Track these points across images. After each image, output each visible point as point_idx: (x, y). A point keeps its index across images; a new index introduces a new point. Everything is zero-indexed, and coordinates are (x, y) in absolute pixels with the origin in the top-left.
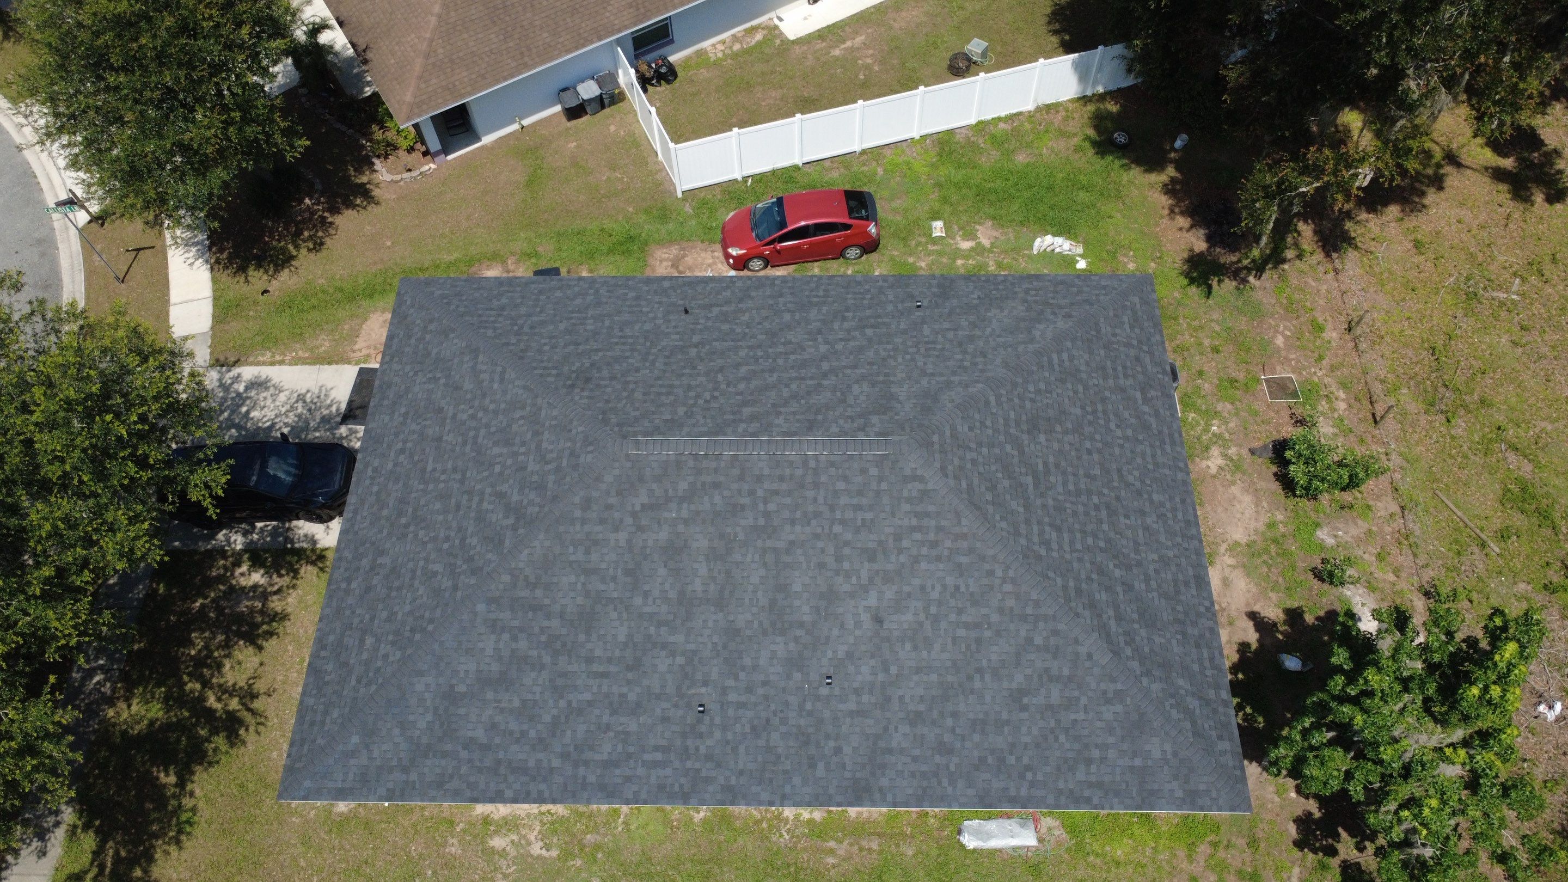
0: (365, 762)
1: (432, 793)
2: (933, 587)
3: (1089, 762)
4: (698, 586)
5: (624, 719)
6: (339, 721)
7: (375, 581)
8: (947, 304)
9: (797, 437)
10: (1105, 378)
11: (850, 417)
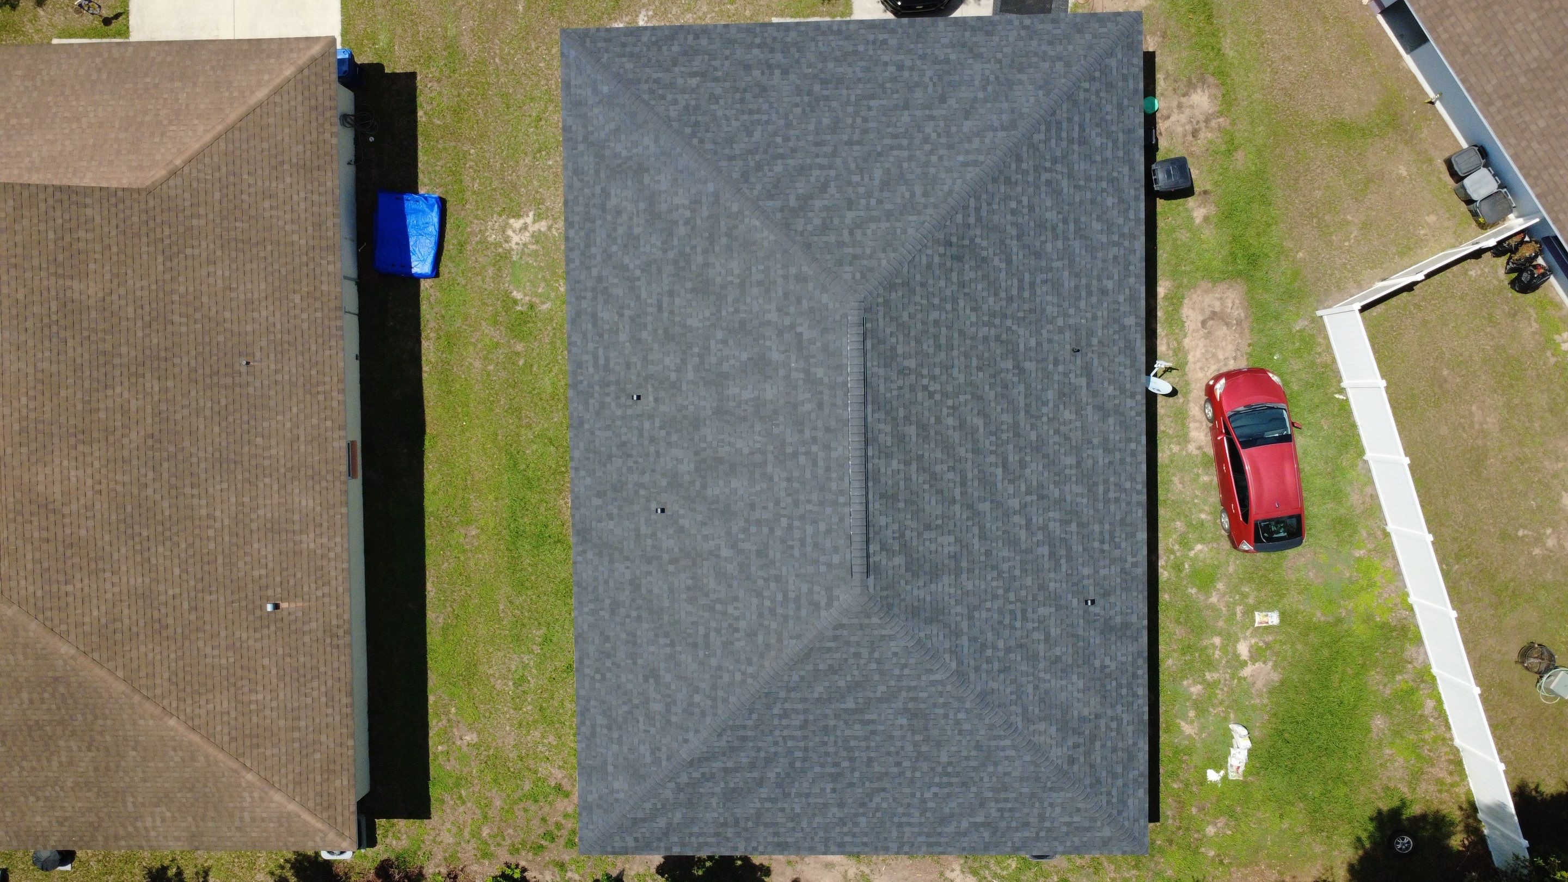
0: (590, 103)
1: (570, 165)
2: (736, 608)
3: (610, 728)
4: (733, 391)
5: (627, 327)
6: (622, 71)
7: (756, 73)
8: (1092, 633)
9: (870, 484)
10: (993, 789)
11: (902, 535)
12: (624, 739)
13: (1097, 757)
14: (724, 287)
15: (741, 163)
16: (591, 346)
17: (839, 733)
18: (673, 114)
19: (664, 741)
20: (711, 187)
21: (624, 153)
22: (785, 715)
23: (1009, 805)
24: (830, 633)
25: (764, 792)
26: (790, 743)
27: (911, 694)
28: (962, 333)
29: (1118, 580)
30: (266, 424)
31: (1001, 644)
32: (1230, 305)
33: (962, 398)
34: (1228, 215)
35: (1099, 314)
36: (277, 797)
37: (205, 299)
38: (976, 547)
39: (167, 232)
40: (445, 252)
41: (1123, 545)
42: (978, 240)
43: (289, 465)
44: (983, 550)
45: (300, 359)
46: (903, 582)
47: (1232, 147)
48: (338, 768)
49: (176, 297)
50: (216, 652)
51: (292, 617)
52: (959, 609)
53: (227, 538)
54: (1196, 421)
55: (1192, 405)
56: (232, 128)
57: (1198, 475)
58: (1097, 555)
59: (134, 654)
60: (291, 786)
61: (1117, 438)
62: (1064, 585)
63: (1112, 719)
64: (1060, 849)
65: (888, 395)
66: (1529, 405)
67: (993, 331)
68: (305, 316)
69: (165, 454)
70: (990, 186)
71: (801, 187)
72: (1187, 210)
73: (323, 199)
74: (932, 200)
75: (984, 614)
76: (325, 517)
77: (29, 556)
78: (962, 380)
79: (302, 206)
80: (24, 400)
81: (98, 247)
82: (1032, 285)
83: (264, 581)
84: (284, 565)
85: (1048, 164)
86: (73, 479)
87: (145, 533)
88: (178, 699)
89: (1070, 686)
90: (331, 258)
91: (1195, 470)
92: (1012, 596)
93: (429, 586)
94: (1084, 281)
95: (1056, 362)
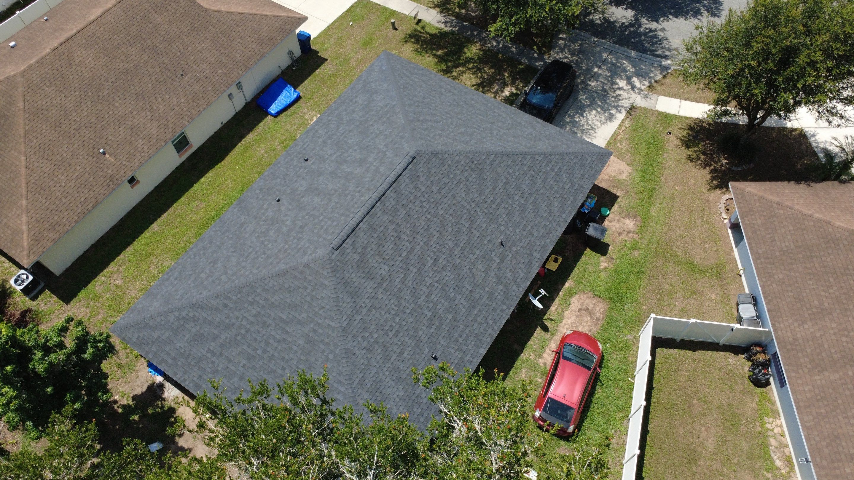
0: (375, 71)
2: (272, 245)
4: (344, 167)
5: (325, 138)
9: (368, 216)
11: (366, 247)
12: (177, 285)
14: (372, 133)
15: (412, 102)
16: (306, 140)
17: (269, 330)
18: (401, 82)
19: (192, 291)
20: (394, 103)
21: (374, 87)
22: (251, 304)
24: (301, 268)
25: (212, 346)
26: (244, 322)
27: (316, 328)
28: (454, 196)
29: (456, 361)
30: (168, 97)
31: (375, 336)
32: (597, 309)
33: (435, 219)
34: (617, 272)
35: (524, 241)
36: (24, 219)
37: (190, 48)
38: (396, 283)
39: (199, 23)
40: (286, 113)
41: (470, 347)
42: (486, 170)
43: (161, 115)
44: (398, 287)
45: (201, 88)
46: (350, 267)
47: (634, 247)
48: (58, 229)
49: (181, 41)
50: (66, 150)
51: (105, 162)
52: (367, 301)
53: (114, 118)
56: (250, 14)
58: (453, 339)
59: (40, 126)
60: (33, 220)
61: (499, 297)
62: (427, 338)
65: (403, 191)
66: (735, 444)
67: (468, 207)
68: (217, 78)
69: (125, 78)
70: (504, 157)
71: (428, 118)
72: (599, 260)
73: (259, 53)
75: (377, 315)
76: (155, 140)
77: (46, 70)
78: (441, 212)
79: (250, 49)
80: (102, 29)
81: (173, 11)
82: (499, 205)
83: (110, 142)
84: (123, 143)
85: (536, 170)
86: (88, 61)
87: (90, 94)
88: (34, 153)
89: (395, 389)
90: (243, 70)
91: (536, 373)
92: (397, 319)
93: (165, 214)
94: (524, 222)
95: (489, 242)
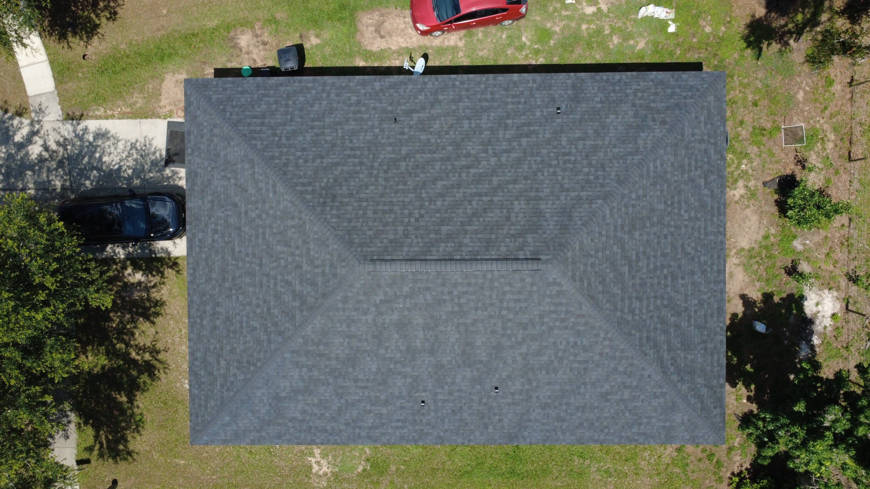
0: (236, 428)
1: (276, 441)
2: (561, 343)
3: (640, 424)
4: (418, 343)
5: (378, 408)
6: (216, 408)
7: (218, 322)
8: (579, 109)
9: (479, 257)
10: (682, 174)
11: (513, 236)
12: (648, 415)
13: (661, 106)
14: (351, 348)
15: (273, 335)
16: (390, 430)
17: (644, 276)
18: (242, 377)
19: (649, 390)
20: (288, 355)
21: (267, 408)
22: (632, 312)
23: (693, 163)
24: (578, 284)
25: (684, 324)
26: (652, 308)
27: (619, 229)
28: (382, 195)
29: (544, 92)
31: (586, 170)
32: (371, 21)
33: (424, 195)
34: (315, 23)
35: (372, 105)
38: (522, 186)
41: (521, 89)
42: (323, 185)
44: (524, 182)
46: (544, 236)
47: (273, 21)
52: (562, 198)
54: (444, 41)
55: (434, 44)
57: (478, 40)
58: (527, 106)
61: (452, 93)
62: (547, 128)
63: (636, 96)
64: (722, 129)
65: (421, 245)
67: (382, 175)
70: (288, 177)
71: (287, 298)
72: (312, 48)
74: (296, 214)
75: (566, 181)
78: (412, 196)
82: (352, 149)
85: (277, 139)
89: (614, 124)
91: (475, 41)
92: (554, 162)
94: (351, 115)
95: (403, 133)
